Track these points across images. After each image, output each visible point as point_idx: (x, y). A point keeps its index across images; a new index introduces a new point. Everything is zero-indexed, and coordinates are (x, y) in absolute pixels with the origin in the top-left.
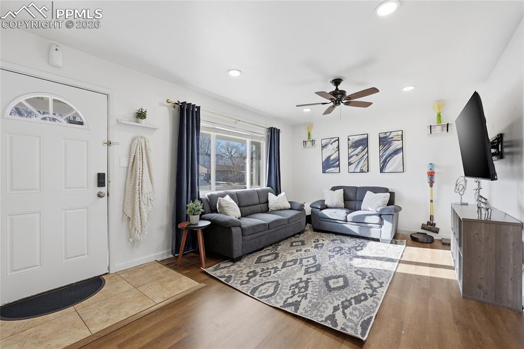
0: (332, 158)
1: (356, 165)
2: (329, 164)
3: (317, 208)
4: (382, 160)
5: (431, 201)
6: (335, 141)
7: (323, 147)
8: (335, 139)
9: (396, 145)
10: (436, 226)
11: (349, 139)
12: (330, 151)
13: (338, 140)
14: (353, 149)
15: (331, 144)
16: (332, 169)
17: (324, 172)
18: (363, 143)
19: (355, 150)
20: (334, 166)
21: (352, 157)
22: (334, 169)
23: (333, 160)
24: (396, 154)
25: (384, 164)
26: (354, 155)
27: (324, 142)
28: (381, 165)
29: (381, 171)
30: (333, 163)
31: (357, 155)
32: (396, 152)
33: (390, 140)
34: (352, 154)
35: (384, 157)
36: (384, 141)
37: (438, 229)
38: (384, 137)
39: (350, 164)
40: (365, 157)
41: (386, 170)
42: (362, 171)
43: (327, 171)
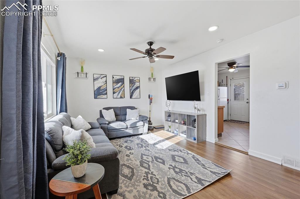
0: (102, 88)
1: (117, 94)
2: (99, 93)
3: (106, 124)
4: (131, 92)
5: (150, 111)
6: (104, 77)
7: (94, 80)
8: (104, 76)
9: (137, 84)
10: (152, 122)
11: (113, 77)
12: (99, 83)
13: (106, 77)
14: (116, 84)
15: (101, 78)
16: (102, 96)
17: (95, 98)
18: (122, 81)
19: (117, 85)
20: (104, 93)
21: (115, 88)
22: (103, 95)
23: (102, 90)
24: (137, 89)
25: (132, 94)
26: (116, 88)
27: (95, 76)
28: (131, 94)
29: (131, 97)
30: (102, 92)
31: (118, 88)
32: (137, 88)
33: (135, 81)
34: (115, 87)
35: (132, 90)
36: (132, 82)
37: (152, 123)
38: (132, 80)
39: (114, 93)
40: (123, 89)
41: (133, 97)
42: (121, 97)
43: (98, 97)
